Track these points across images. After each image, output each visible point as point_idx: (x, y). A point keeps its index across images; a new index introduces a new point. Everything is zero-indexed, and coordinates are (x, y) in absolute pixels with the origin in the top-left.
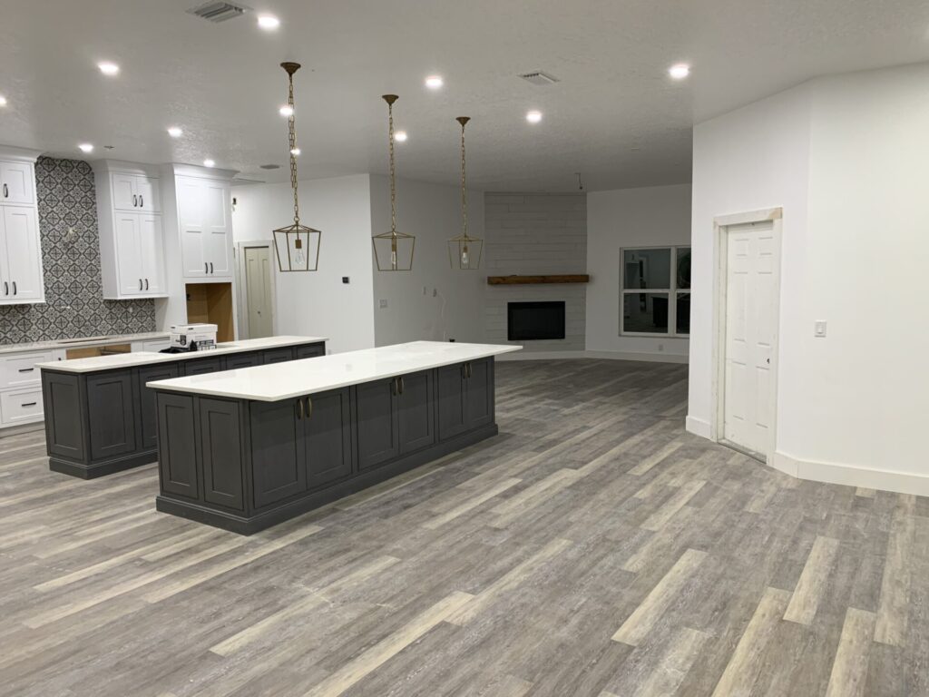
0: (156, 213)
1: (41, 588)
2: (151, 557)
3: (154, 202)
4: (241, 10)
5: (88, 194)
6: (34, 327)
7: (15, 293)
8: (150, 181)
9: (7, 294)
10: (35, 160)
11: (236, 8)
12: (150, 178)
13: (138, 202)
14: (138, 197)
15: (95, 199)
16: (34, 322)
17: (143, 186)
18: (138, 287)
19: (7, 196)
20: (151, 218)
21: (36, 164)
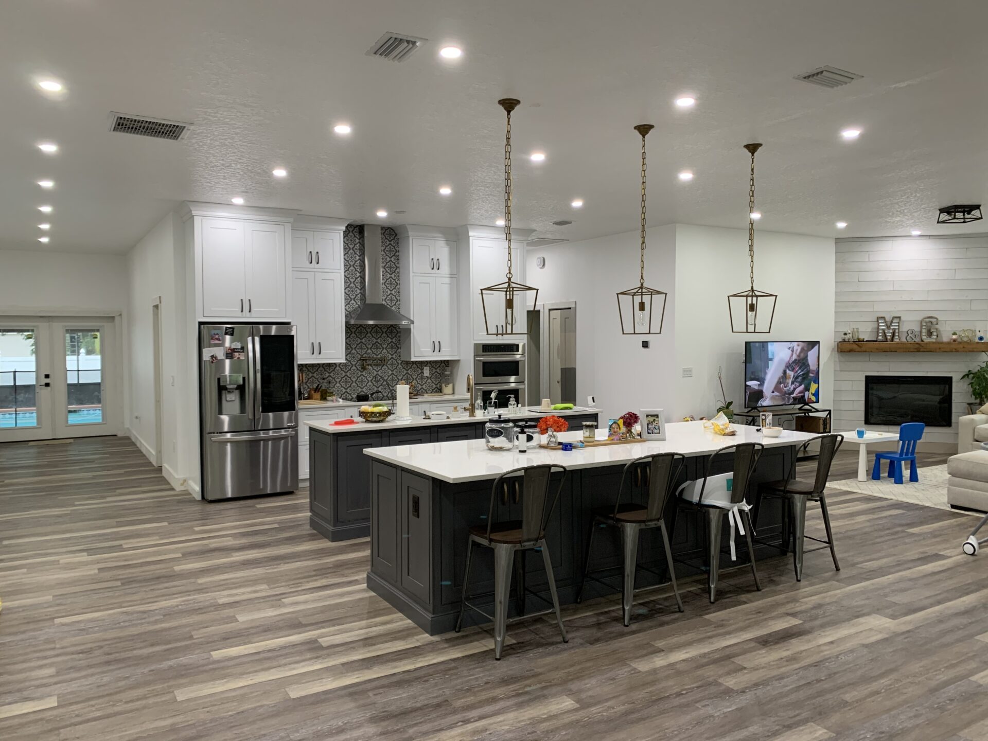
0: (452, 276)
1: (216, 655)
2: (324, 642)
3: (451, 266)
4: (414, 43)
5: (392, 259)
6: (338, 385)
7: (320, 353)
8: (448, 245)
9: (313, 354)
10: (344, 228)
11: (408, 42)
12: (448, 241)
13: (435, 265)
14: (435, 261)
15: (398, 263)
16: (338, 380)
17: (442, 251)
18: (431, 350)
19: (318, 263)
20: (447, 280)
21: (346, 233)
